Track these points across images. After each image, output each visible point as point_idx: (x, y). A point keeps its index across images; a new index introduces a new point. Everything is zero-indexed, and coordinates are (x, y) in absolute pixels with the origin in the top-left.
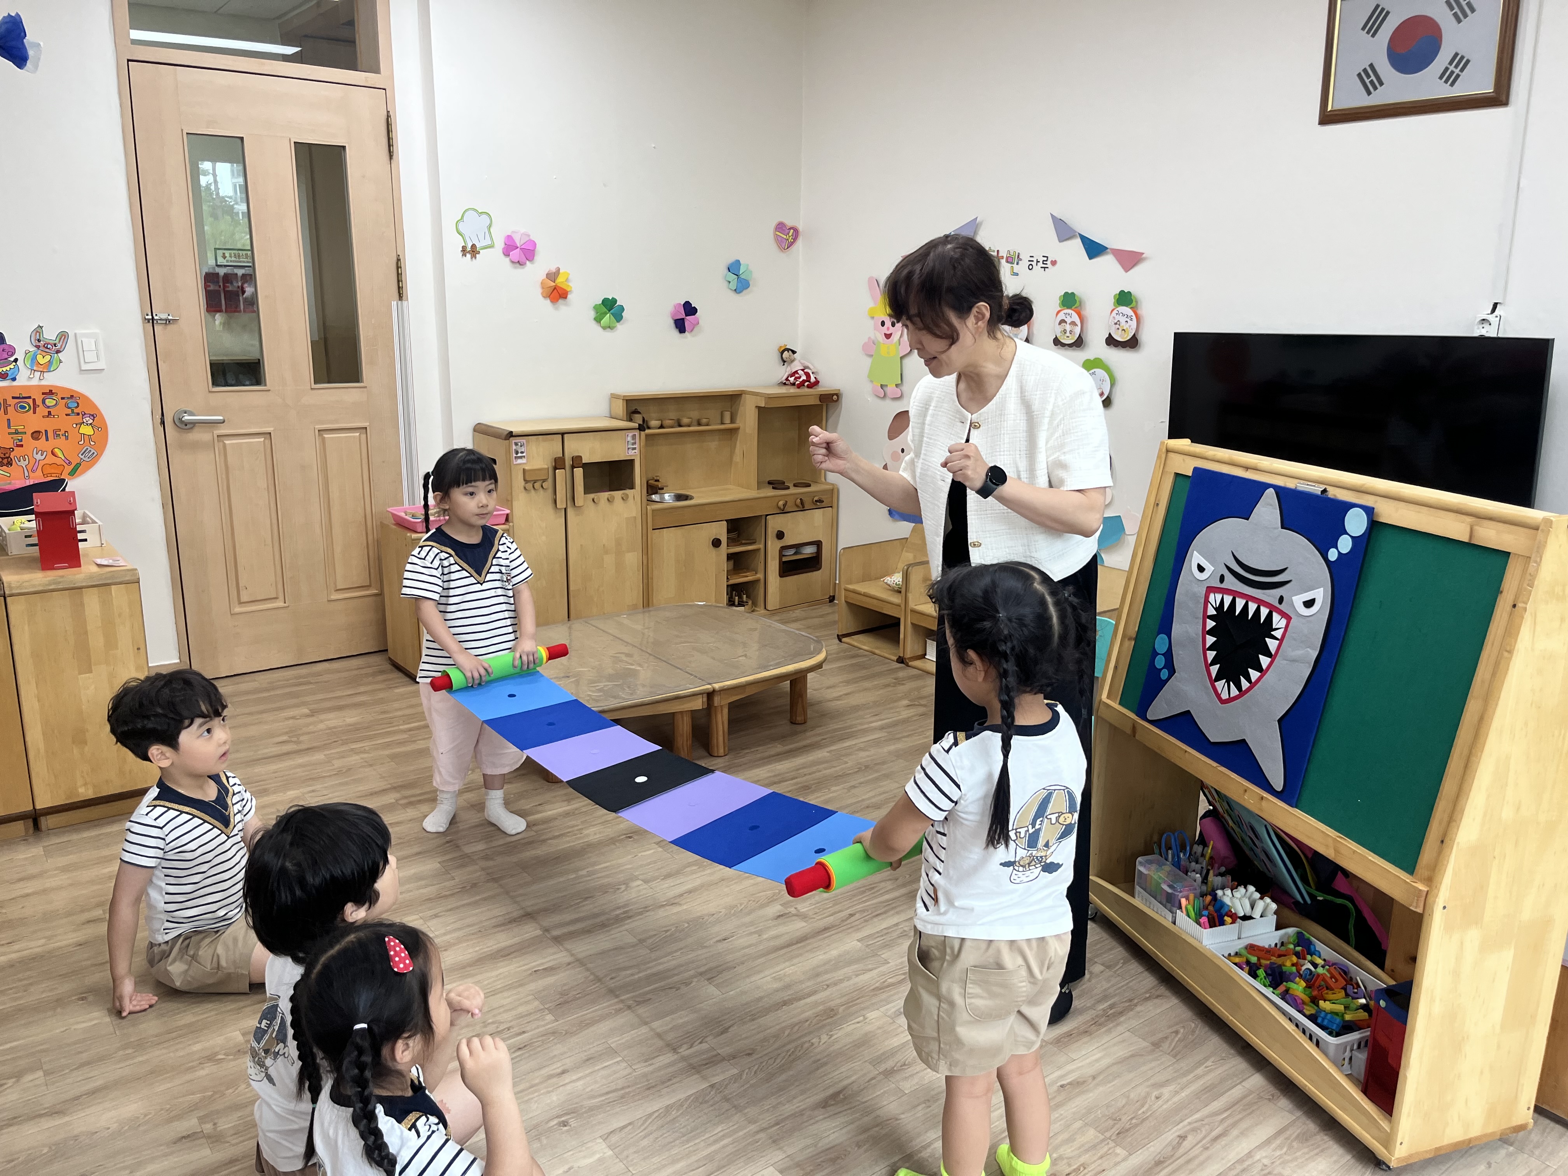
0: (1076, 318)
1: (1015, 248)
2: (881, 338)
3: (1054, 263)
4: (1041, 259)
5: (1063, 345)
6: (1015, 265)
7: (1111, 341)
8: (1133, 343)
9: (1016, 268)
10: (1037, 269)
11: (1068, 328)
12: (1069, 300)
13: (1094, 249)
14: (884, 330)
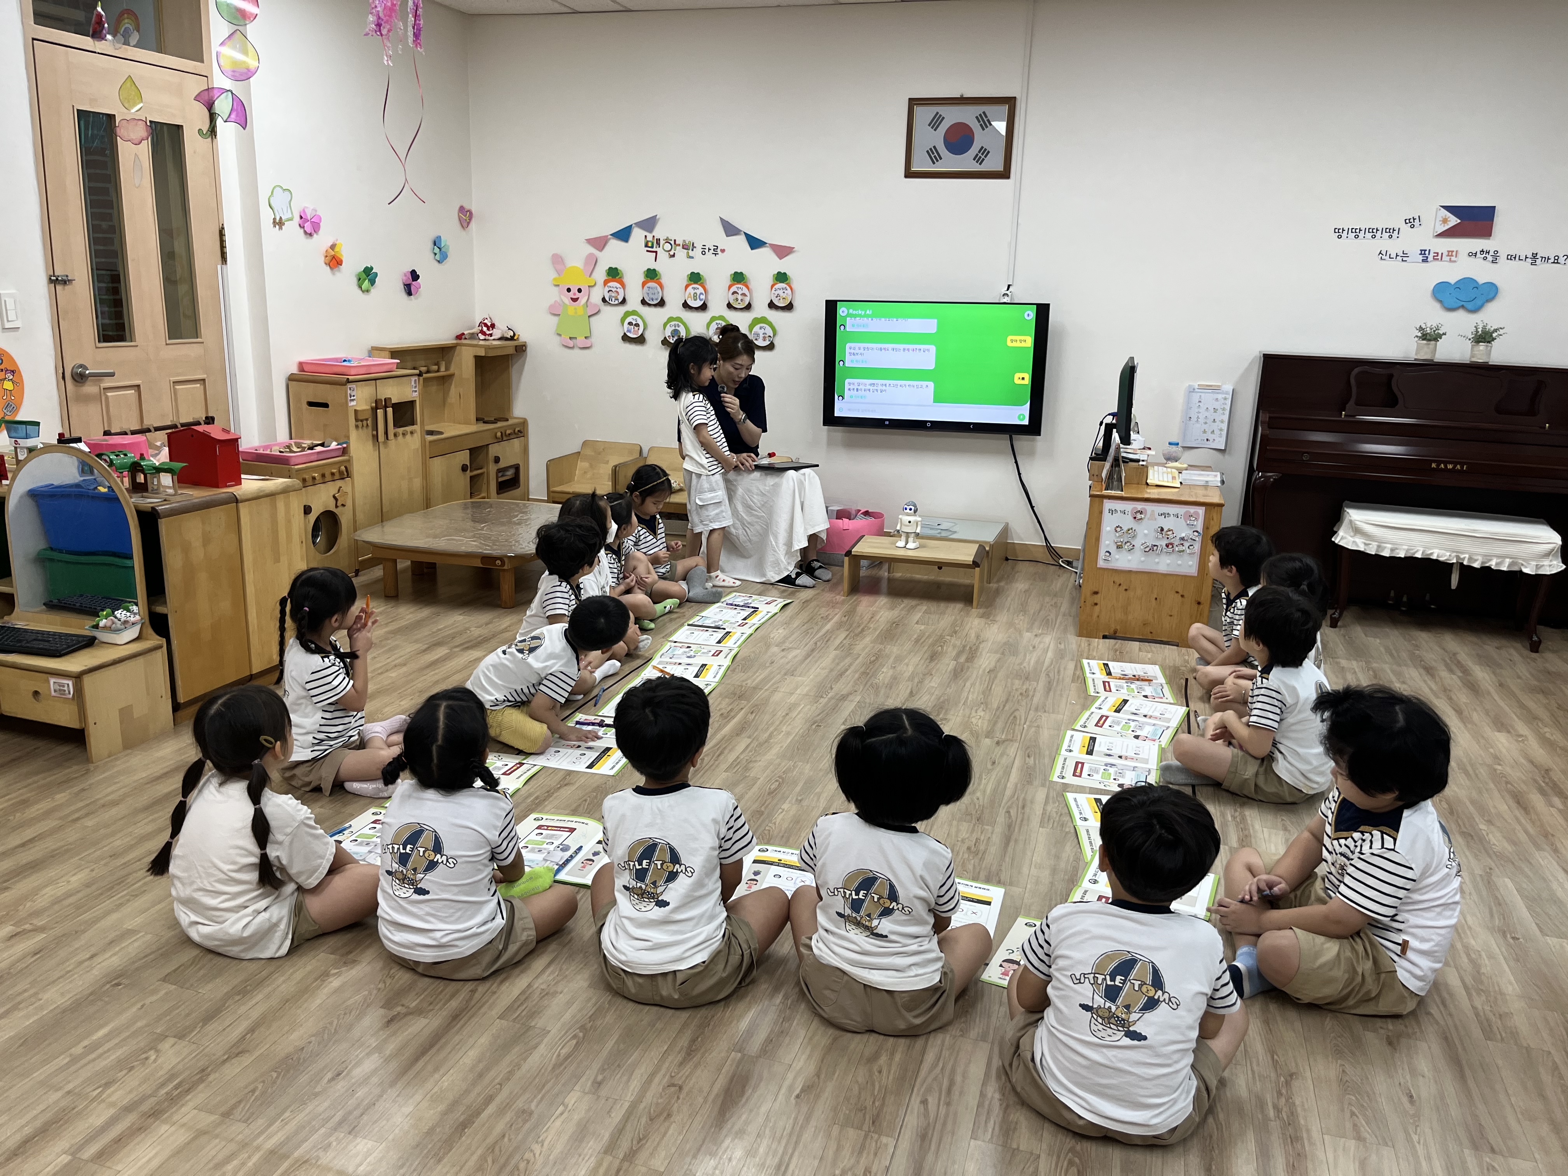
0: (745, 291)
1: (689, 239)
2: (567, 301)
3: (723, 251)
4: (712, 248)
5: (735, 309)
6: (690, 251)
7: (772, 305)
8: (789, 307)
9: (691, 253)
10: (709, 254)
11: (740, 297)
12: (738, 278)
13: (755, 243)
14: (571, 295)
